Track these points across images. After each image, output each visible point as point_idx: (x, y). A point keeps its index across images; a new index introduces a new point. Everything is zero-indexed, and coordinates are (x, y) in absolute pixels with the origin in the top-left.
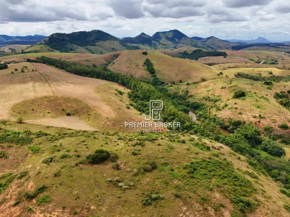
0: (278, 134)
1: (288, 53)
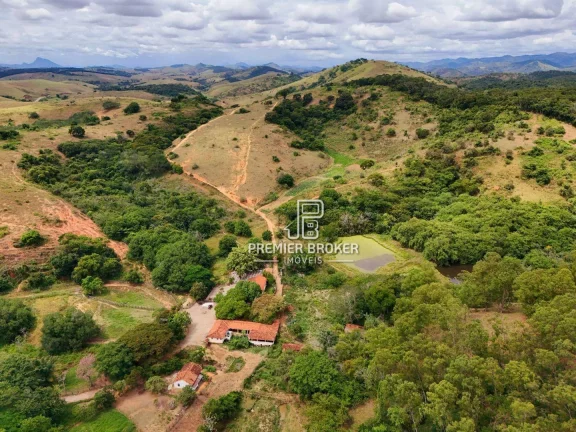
1: (91, 83)
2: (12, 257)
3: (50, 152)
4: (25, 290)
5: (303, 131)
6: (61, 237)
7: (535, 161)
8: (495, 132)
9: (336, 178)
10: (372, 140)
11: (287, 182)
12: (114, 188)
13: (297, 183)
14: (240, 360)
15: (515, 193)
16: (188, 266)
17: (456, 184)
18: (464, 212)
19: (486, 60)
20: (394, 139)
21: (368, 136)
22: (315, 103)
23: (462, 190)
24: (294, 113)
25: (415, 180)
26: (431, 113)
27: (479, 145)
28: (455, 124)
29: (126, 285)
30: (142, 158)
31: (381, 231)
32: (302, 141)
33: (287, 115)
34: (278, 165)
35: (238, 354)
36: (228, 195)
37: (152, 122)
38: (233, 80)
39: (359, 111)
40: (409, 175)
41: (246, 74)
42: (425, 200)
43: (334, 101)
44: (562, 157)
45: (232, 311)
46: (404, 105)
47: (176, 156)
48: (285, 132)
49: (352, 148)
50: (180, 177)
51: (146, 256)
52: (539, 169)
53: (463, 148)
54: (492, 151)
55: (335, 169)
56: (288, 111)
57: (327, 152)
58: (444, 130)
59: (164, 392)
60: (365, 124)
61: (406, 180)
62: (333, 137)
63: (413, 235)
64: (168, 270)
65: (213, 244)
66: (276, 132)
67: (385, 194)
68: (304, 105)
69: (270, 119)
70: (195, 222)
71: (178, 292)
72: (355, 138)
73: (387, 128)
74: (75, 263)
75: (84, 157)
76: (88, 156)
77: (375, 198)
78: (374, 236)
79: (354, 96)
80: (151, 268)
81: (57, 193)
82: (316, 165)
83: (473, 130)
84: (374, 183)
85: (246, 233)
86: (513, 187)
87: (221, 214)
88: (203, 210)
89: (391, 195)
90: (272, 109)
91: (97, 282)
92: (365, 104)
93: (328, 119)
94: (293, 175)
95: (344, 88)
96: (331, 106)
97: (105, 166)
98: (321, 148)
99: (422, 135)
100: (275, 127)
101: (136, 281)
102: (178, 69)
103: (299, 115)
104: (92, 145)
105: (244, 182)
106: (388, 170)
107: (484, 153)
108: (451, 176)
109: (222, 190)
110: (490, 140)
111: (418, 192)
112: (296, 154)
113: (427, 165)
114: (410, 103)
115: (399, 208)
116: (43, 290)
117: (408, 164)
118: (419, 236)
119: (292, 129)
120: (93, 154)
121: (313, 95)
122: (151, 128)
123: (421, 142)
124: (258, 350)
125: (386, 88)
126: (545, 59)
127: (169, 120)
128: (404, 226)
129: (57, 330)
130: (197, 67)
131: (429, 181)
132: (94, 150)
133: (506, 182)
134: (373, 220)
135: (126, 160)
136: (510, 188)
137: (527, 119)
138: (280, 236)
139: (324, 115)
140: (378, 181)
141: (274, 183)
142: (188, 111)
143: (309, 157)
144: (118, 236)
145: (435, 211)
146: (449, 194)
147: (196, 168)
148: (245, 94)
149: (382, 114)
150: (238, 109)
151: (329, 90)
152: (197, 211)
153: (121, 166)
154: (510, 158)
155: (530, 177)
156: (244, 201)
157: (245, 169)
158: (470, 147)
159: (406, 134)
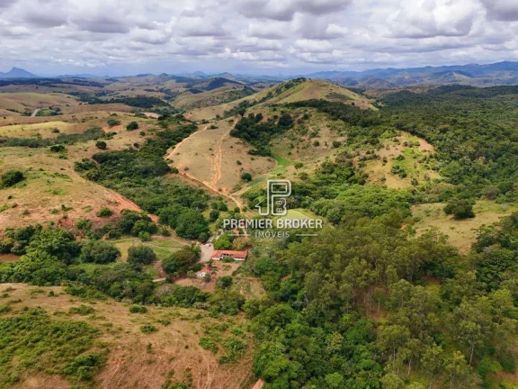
0: (101, 227)
1: (72, 94)
2: (97, 222)
3: (88, 160)
4: (107, 239)
5: (256, 142)
6: (121, 211)
7: (400, 164)
8: (378, 145)
9: (279, 175)
10: (304, 148)
11: (247, 178)
12: (137, 183)
13: (254, 178)
14: (229, 266)
15: (386, 183)
16: (196, 225)
17: (352, 178)
18: (353, 194)
19: (410, 70)
20: (318, 148)
21: (301, 145)
22: (265, 120)
23: (356, 181)
24: (250, 129)
25: (326, 176)
26: (344, 129)
27: (368, 153)
28: (357, 138)
29: (161, 237)
30: (151, 164)
31: (304, 206)
32: (256, 150)
33: (245, 130)
34: (240, 167)
35: (228, 264)
36: (211, 187)
37: (149, 137)
38: (195, 91)
39: (296, 127)
40: (324, 173)
41: (205, 85)
42: (332, 188)
43: (278, 119)
44: (416, 161)
45: (223, 245)
46: (326, 123)
47: (172, 161)
48: (244, 143)
49: (290, 154)
50: (177, 175)
51: (170, 221)
52: (401, 168)
53: (358, 155)
54: (376, 157)
55: (279, 168)
56: (245, 127)
57: (273, 157)
58: (350, 142)
59: (195, 277)
60: (298, 136)
61: (322, 176)
62: (277, 146)
63: (321, 208)
64: (185, 227)
65: (207, 215)
66: (238, 143)
67: (307, 185)
68: (257, 122)
69: (233, 134)
70: (194, 203)
71: (192, 239)
72: (292, 147)
73: (313, 140)
74: (132, 225)
75: (110, 163)
76: (113, 162)
77: (301, 187)
78: (300, 209)
79: (292, 115)
80: (174, 227)
81: (108, 187)
82: (266, 166)
83: (366, 143)
84: (302, 178)
85: (224, 209)
86: (385, 180)
87: (208, 198)
88: (197, 196)
89: (311, 185)
90: (234, 125)
91: (147, 234)
92: (300, 122)
93: (273, 133)
94: (250, 173)
95: (286, 109)
96: (276, 123)
97: (125, 169)
98: (269, 155)
99: (337, 145)
100: (237, 140)
101: (166, 234)
102: (143, 78)
103: (254, 130)
104: (115, 155)
105: (219, 178)
106: (311, 169)
107: (370, 159)
108: (349, 173)
109: (206, 183)
110: (375, 150)
111: (328, 183)
112: (252, 159)
113: (335, 166)
114: (331, 122)
115: (315, 193)
116: (117, 239)
117: (323, 165)
118: (324, 208)
119: (248, 140)
120: (116, 161)
121: (263, 114)
122: (149, 141)
123: (335, 150)
124: (238, 262)
125: (315, 109)
126: (460, 70)
127: (161, 135)
128: (317, 202)
129: (137, 254)
130: (160, 76)
131: (335, 176)
132: (116, 158)
133: (381, 177)
134: (300, 200)
135: (140, 164)
136: (384, 180)
137: (400, 136)
138: (245, 210)
139: (271, 130)
140: (304, 177)
141: (239, 179)
142: (173, 127)
143: (261, 161)
144: (152, 211)
145: (337, 194)
146: (347, 185)
147: (186, 169)
148: (207, 105)
149: (311, 129)
150: (209, 125)
151: (275, 110)
152: (193, 196)
153: (137, 169)
154: (385, 161)
155: (395, 173)
156: (220, 190)
157: (219, 170)
158: (363, 154)
159: (326, 145)
